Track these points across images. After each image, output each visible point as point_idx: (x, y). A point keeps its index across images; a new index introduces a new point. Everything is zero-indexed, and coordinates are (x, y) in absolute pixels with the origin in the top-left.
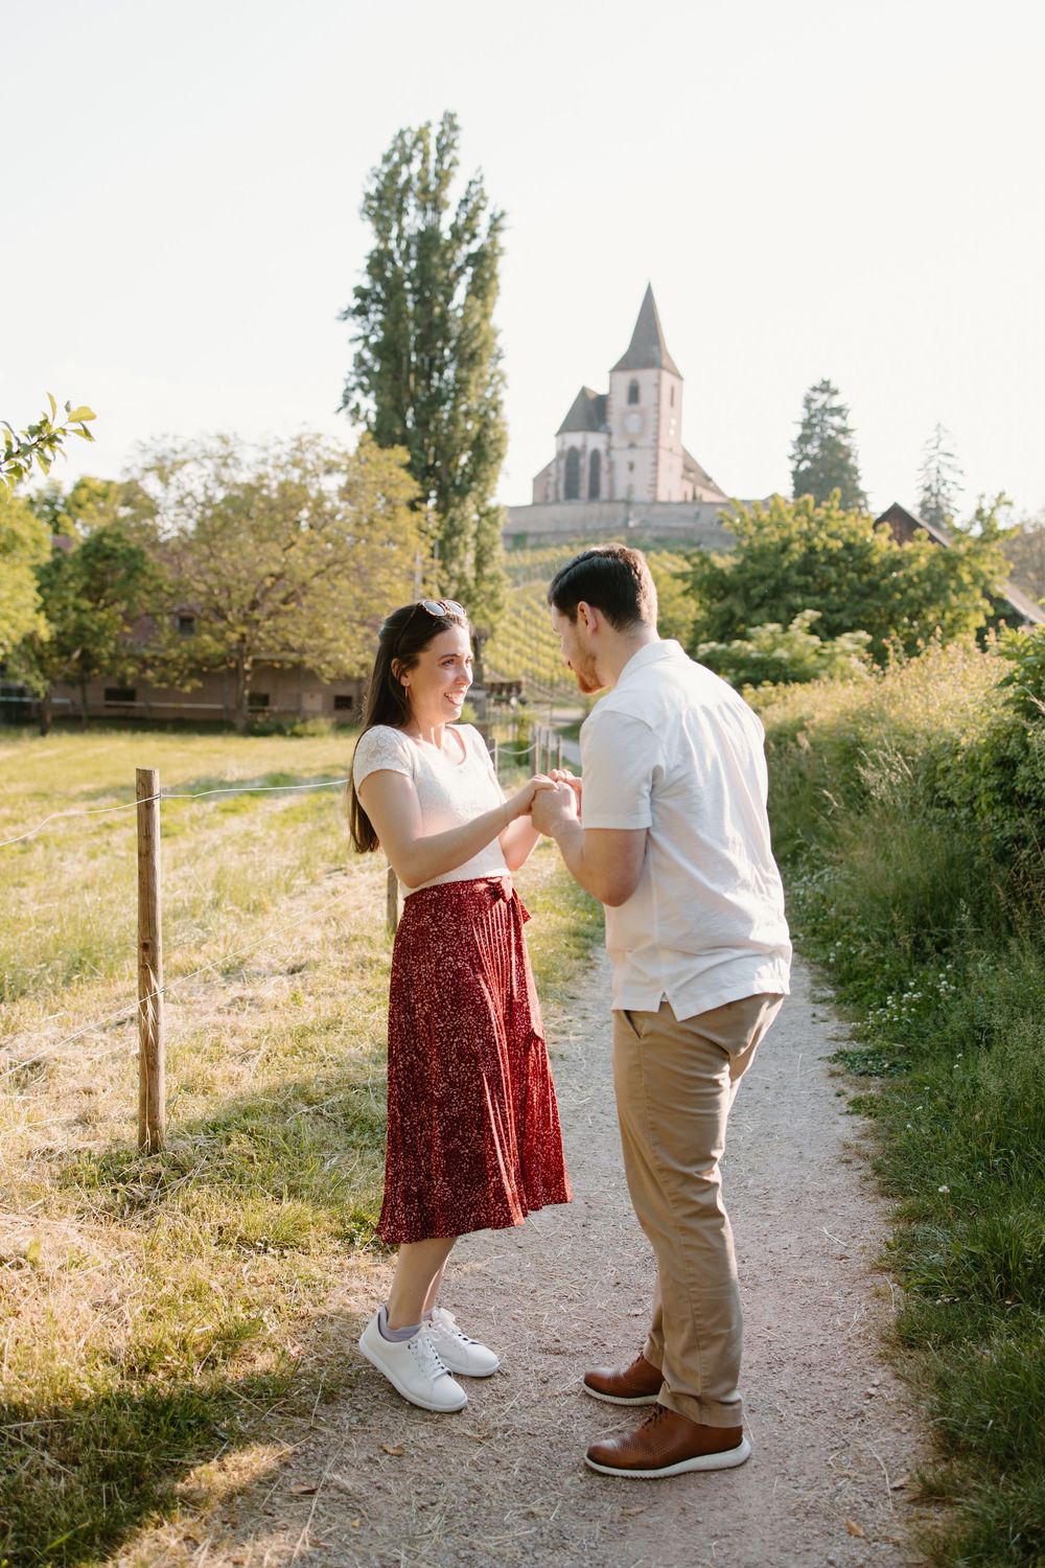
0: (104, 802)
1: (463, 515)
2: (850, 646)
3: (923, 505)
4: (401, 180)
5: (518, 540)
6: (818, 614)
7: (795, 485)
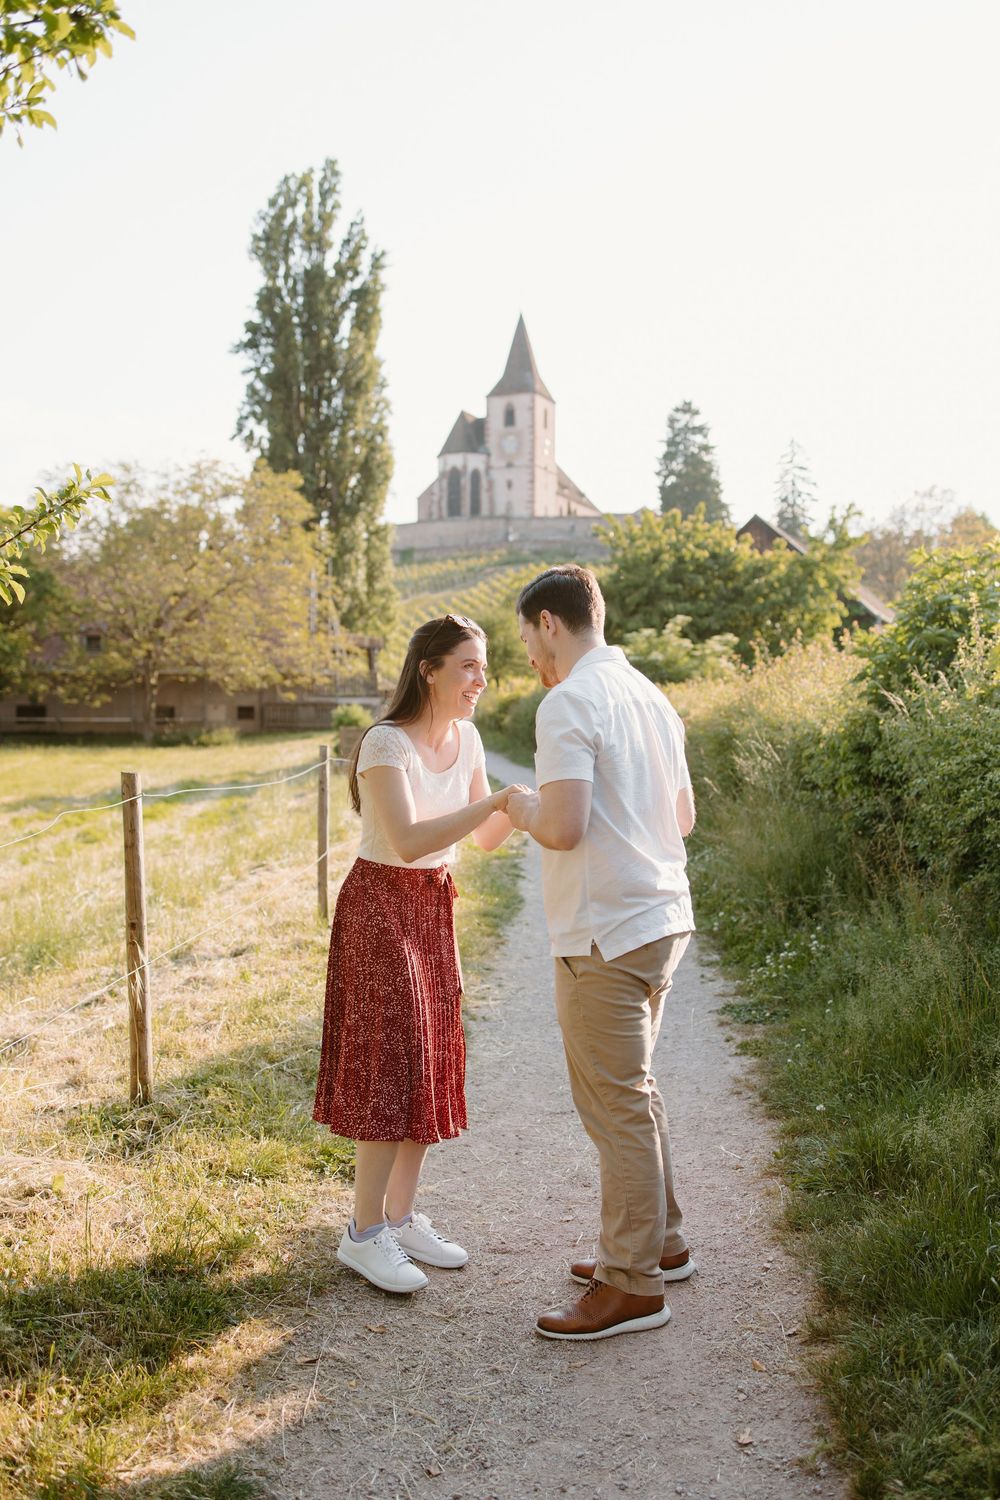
0: (25, 813)
1: (353, 532)
2: (719, 648)
3: (781, 515)
4: (287, 222)
5: (405, 556)
6: (689, 619)
7: (662, 499)
